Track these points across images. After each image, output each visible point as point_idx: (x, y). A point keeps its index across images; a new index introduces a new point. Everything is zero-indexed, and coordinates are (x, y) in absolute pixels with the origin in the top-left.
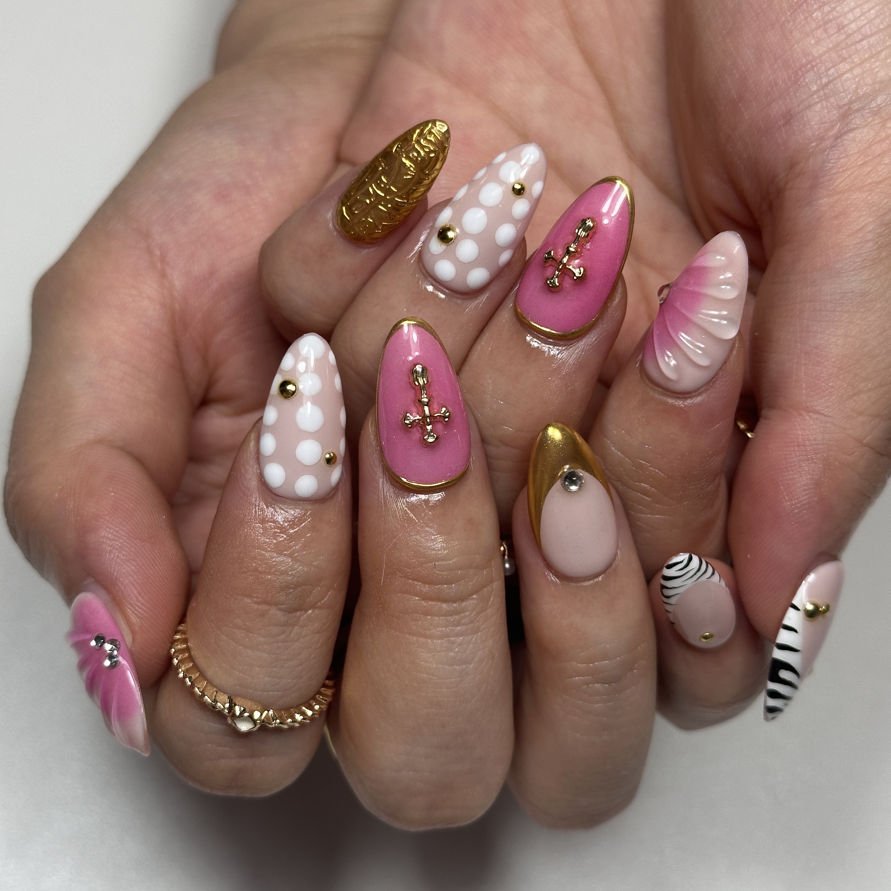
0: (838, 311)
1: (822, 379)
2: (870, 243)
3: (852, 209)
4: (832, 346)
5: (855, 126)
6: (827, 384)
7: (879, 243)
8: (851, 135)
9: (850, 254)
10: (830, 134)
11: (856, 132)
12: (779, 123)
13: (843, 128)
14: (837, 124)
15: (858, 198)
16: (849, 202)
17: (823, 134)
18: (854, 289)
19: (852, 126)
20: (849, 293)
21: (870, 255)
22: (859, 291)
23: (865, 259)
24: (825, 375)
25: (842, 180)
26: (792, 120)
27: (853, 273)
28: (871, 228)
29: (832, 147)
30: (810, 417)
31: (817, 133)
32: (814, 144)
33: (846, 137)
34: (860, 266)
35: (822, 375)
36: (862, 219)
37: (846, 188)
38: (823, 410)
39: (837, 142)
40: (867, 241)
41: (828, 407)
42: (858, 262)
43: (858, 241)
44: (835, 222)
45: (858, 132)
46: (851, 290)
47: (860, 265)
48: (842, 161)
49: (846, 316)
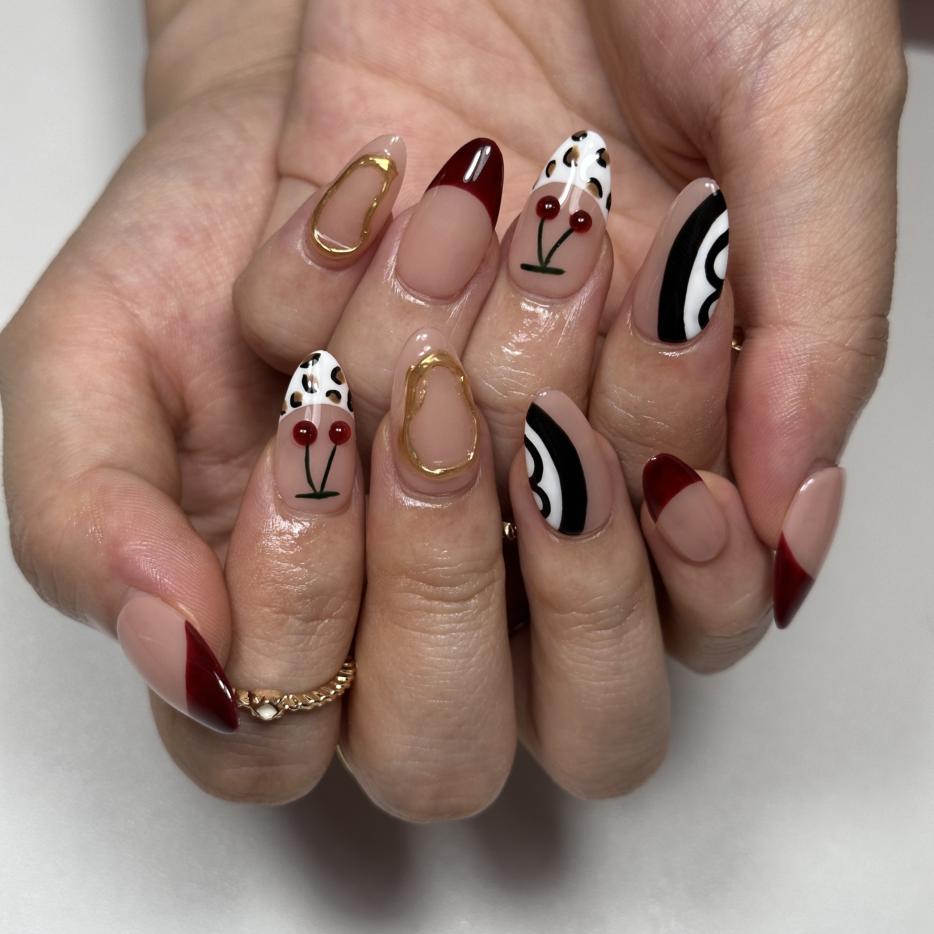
0: (796, 224)
1: (794, 292)
2: (813, 152)
3: (789, 123)
4: (797, 258)
5: (777, 42)
6: (800, 296)
7: (822, 149)
8: (775, 51)
9: (796, 166)
10: (754, 55)
11: (780, 47)
12: (704, 54)
13: (767, 46)
14: (759, 43)
15: (794, 110)
16: (785, 117)
17: (749, 56)
18: (807, 199)
19: (774, 42)
20: (802, 204)
21: (815, 163)
22: (812, 201)
23: (811, 169)
24: (796, 288)
25: (774, 97)
26: (715, 49)
27: (802, 184)
28: (811, 137)
29: (759, 67)
30: (789, 330)
31: (743, 56)
32: (741, 68)
33: (770, 55)
34: (809, 176)
35: (794, 288)
36: (800, 131)
37: (780, 104)
38: (801, 321)
39: (763, 61)
40: (811, 150)
41: (804, 318)
42: (806, 172)
43: (802, 152)
44: (776, 138)
45: (781, 47)
46: (804, 201)
47: (807, 175)
48: (771, 78)
49: (805, 226)
